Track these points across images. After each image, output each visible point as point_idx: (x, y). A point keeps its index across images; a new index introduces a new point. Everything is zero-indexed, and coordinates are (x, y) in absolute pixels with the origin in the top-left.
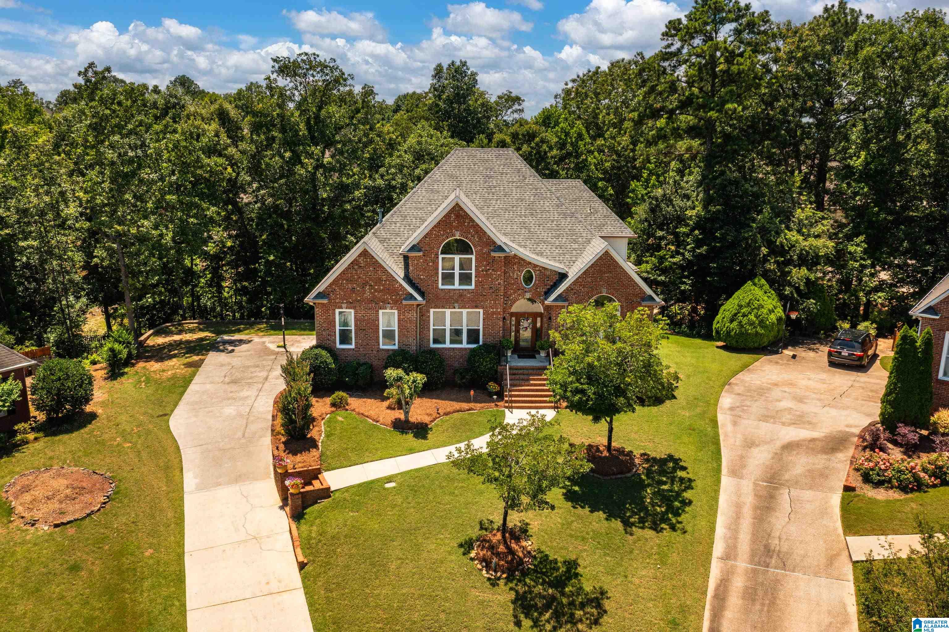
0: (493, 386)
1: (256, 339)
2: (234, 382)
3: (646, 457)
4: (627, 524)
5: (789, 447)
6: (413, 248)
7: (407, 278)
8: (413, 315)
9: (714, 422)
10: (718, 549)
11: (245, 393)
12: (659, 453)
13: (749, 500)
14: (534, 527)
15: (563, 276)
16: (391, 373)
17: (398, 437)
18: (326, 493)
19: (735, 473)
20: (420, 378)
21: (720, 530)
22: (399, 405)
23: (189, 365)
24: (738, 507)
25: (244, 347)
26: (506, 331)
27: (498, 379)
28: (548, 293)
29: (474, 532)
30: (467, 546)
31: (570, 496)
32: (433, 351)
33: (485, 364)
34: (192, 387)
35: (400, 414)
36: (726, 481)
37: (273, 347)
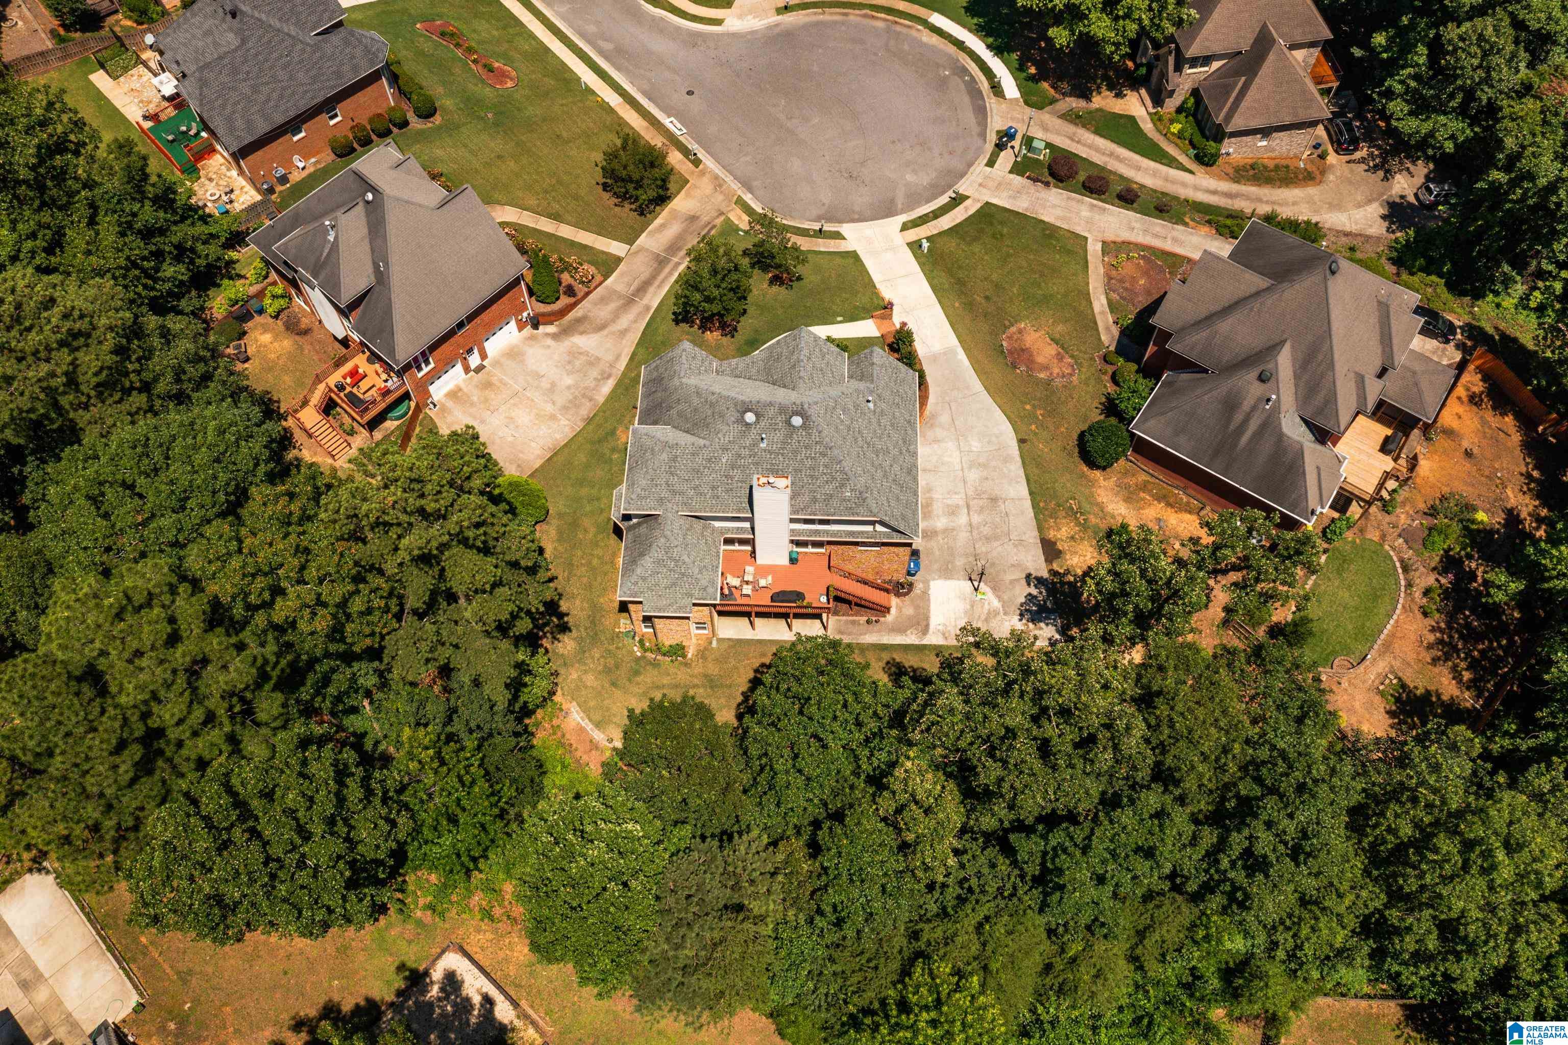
13: (651, 289)
24: (659, 286)
29: (795, 284)
30: (799, 279)
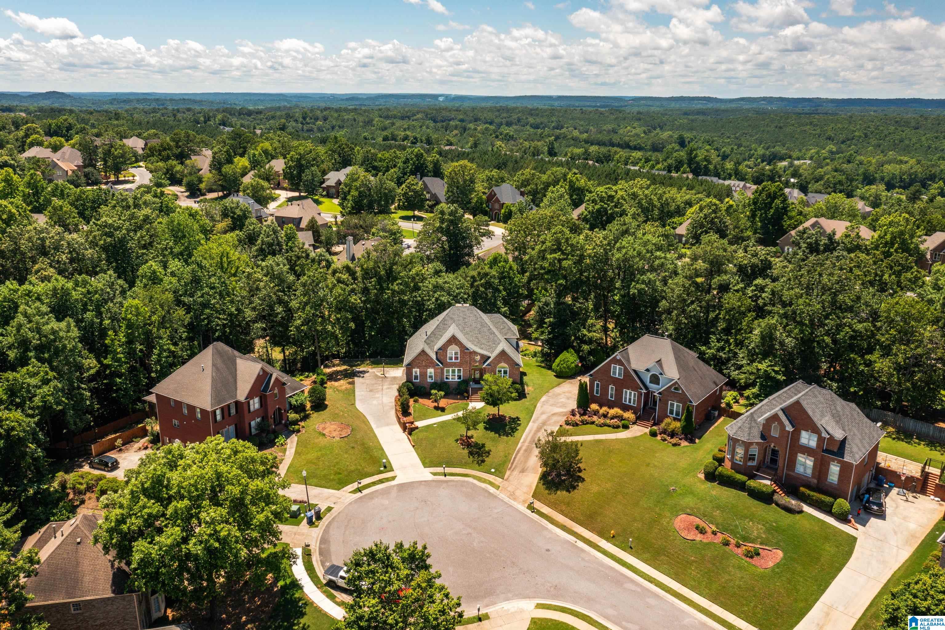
0: (465, 394)
1: (370, 370)
2: (371, 391)
3: (510, 418)
4: (500, 435)
5: (554, 414)
6: (440, 349)
7: (437, 359)
8: (439, 371)
9: (535, 407)
10: (522, 440)
11: (377, 395)
12: (514, 416)
13: (535, 428)
14: (475, 436)
15: (489, 357)
16: (433, 392)
17: (435, 411)
18: (417, 428)
19: (534, 422)
20: (442, 393)
21: (524, 436)
22: (436, 401)
23: (350, 383)
24: (531, 431)
25: (366, 375)
26: (471, 375)
27: (467, 392)
28: (484, 363)
29: (459, 437)
30: (457, 440)
31: (486, 428)
32: (446, 383)
33: (463, 387)
34: (357, 393)
35: (436, 404)
36: (530, 424)
37: (379, 374)
